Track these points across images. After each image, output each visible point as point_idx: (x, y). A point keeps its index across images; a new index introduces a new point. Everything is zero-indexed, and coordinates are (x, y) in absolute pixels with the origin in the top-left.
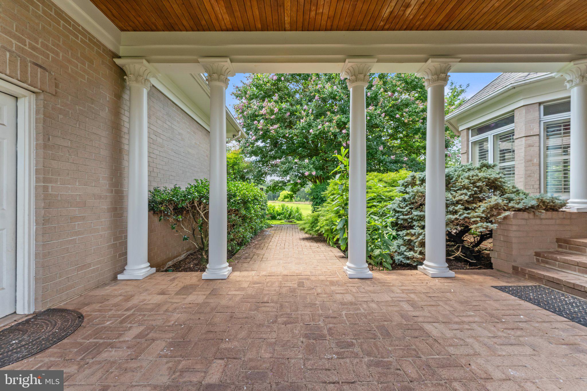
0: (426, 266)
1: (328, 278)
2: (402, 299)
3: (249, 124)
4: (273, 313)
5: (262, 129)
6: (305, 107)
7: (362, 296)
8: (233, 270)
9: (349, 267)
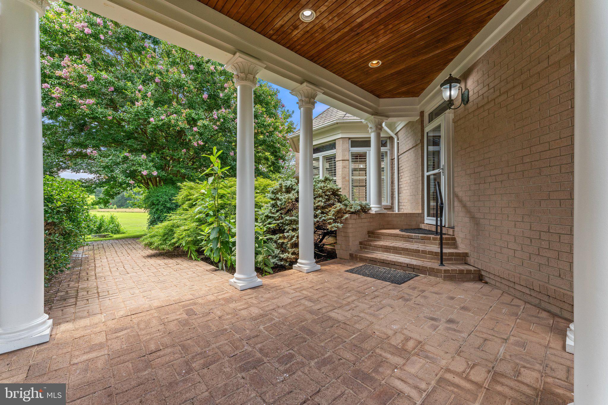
0: (300, 263)
1: (218, 296)
2: (300, 298)
4: (179, 360)
6: (140, 87)
7: (265, 305)
8: (56, 324)
9: (237, 279)
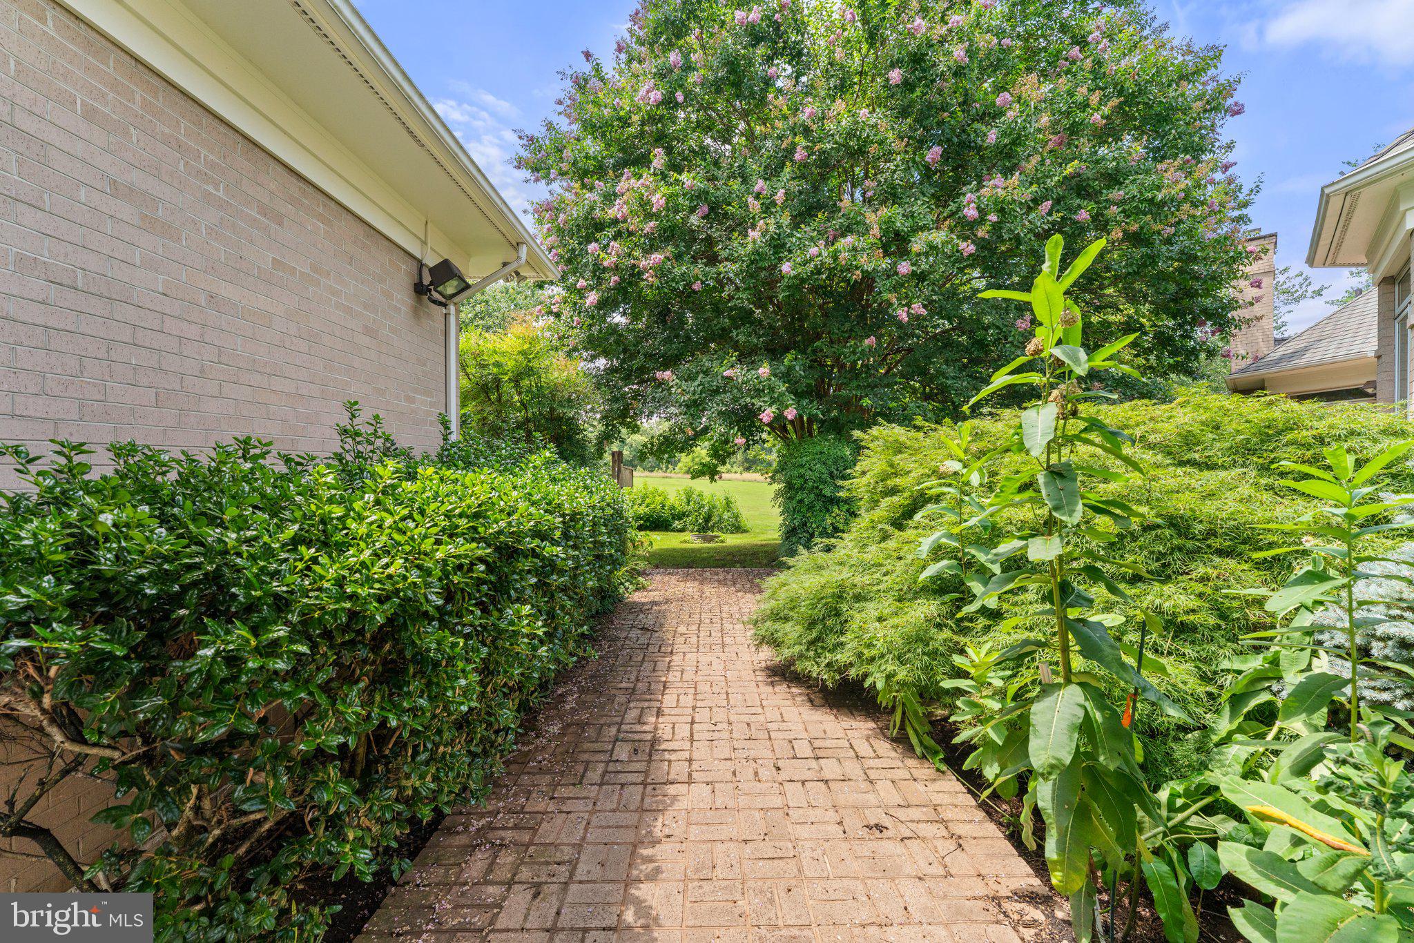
3: (573, 250)
5: (616, 268)
6: (760, 184)
